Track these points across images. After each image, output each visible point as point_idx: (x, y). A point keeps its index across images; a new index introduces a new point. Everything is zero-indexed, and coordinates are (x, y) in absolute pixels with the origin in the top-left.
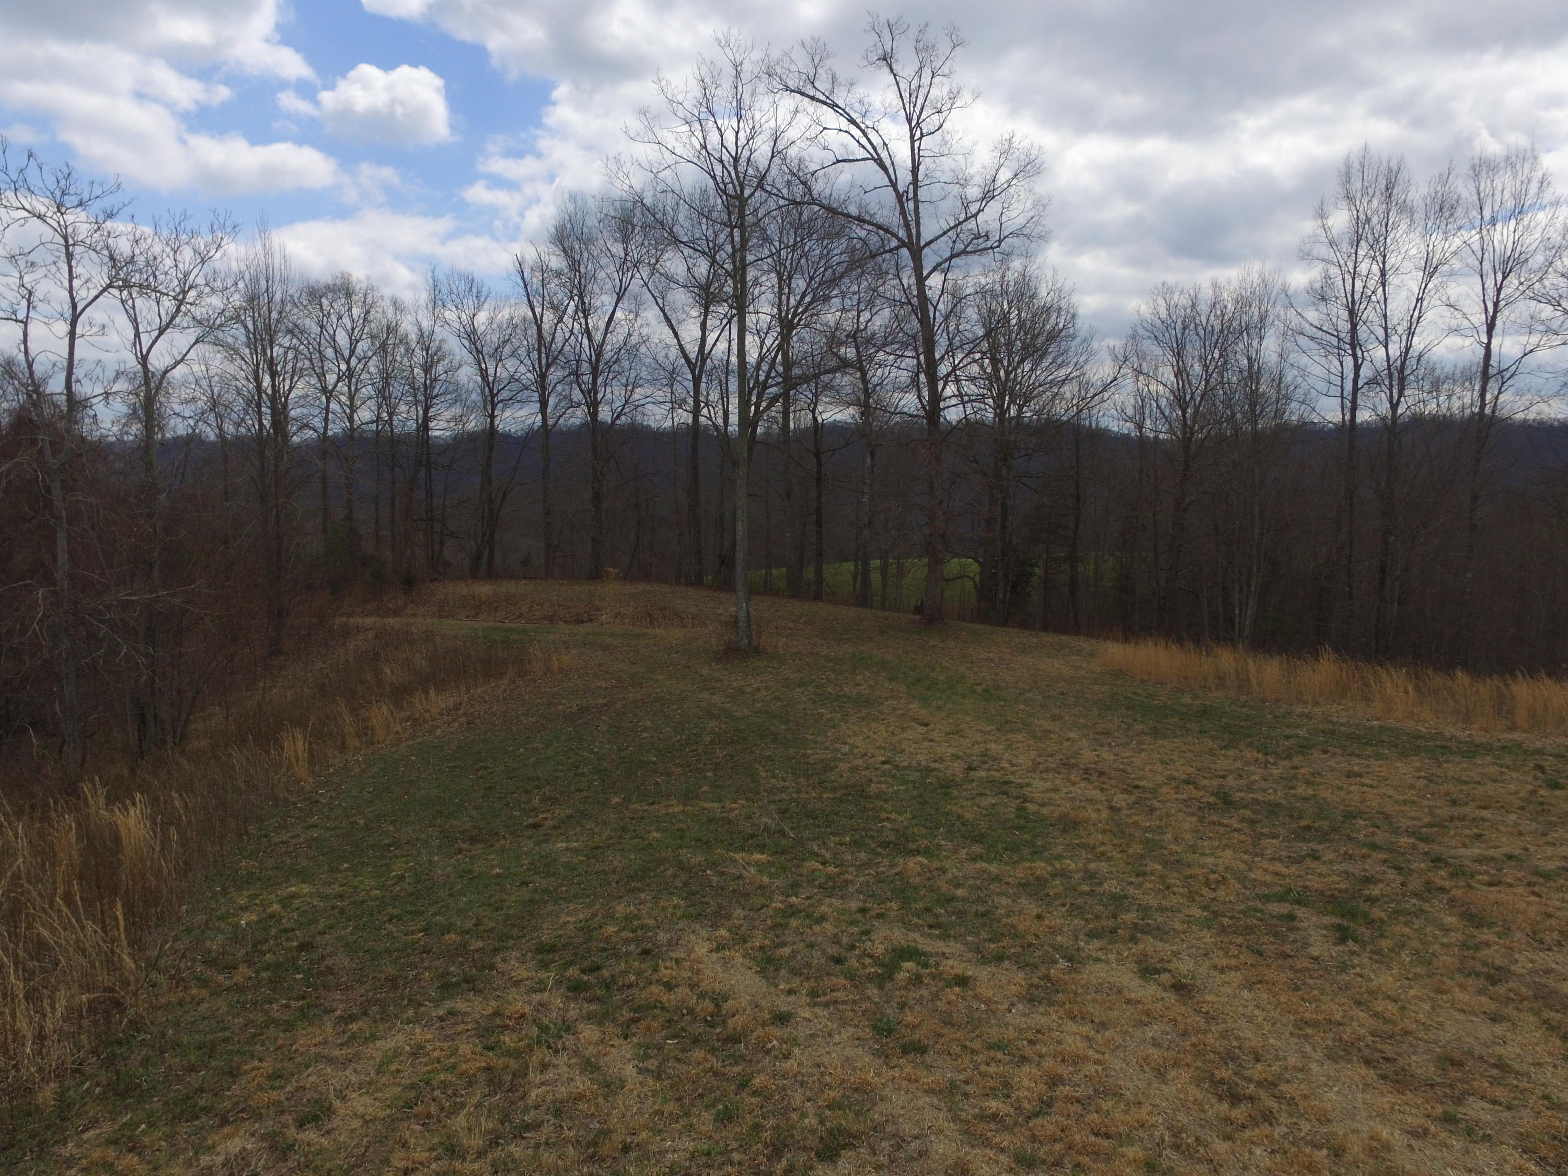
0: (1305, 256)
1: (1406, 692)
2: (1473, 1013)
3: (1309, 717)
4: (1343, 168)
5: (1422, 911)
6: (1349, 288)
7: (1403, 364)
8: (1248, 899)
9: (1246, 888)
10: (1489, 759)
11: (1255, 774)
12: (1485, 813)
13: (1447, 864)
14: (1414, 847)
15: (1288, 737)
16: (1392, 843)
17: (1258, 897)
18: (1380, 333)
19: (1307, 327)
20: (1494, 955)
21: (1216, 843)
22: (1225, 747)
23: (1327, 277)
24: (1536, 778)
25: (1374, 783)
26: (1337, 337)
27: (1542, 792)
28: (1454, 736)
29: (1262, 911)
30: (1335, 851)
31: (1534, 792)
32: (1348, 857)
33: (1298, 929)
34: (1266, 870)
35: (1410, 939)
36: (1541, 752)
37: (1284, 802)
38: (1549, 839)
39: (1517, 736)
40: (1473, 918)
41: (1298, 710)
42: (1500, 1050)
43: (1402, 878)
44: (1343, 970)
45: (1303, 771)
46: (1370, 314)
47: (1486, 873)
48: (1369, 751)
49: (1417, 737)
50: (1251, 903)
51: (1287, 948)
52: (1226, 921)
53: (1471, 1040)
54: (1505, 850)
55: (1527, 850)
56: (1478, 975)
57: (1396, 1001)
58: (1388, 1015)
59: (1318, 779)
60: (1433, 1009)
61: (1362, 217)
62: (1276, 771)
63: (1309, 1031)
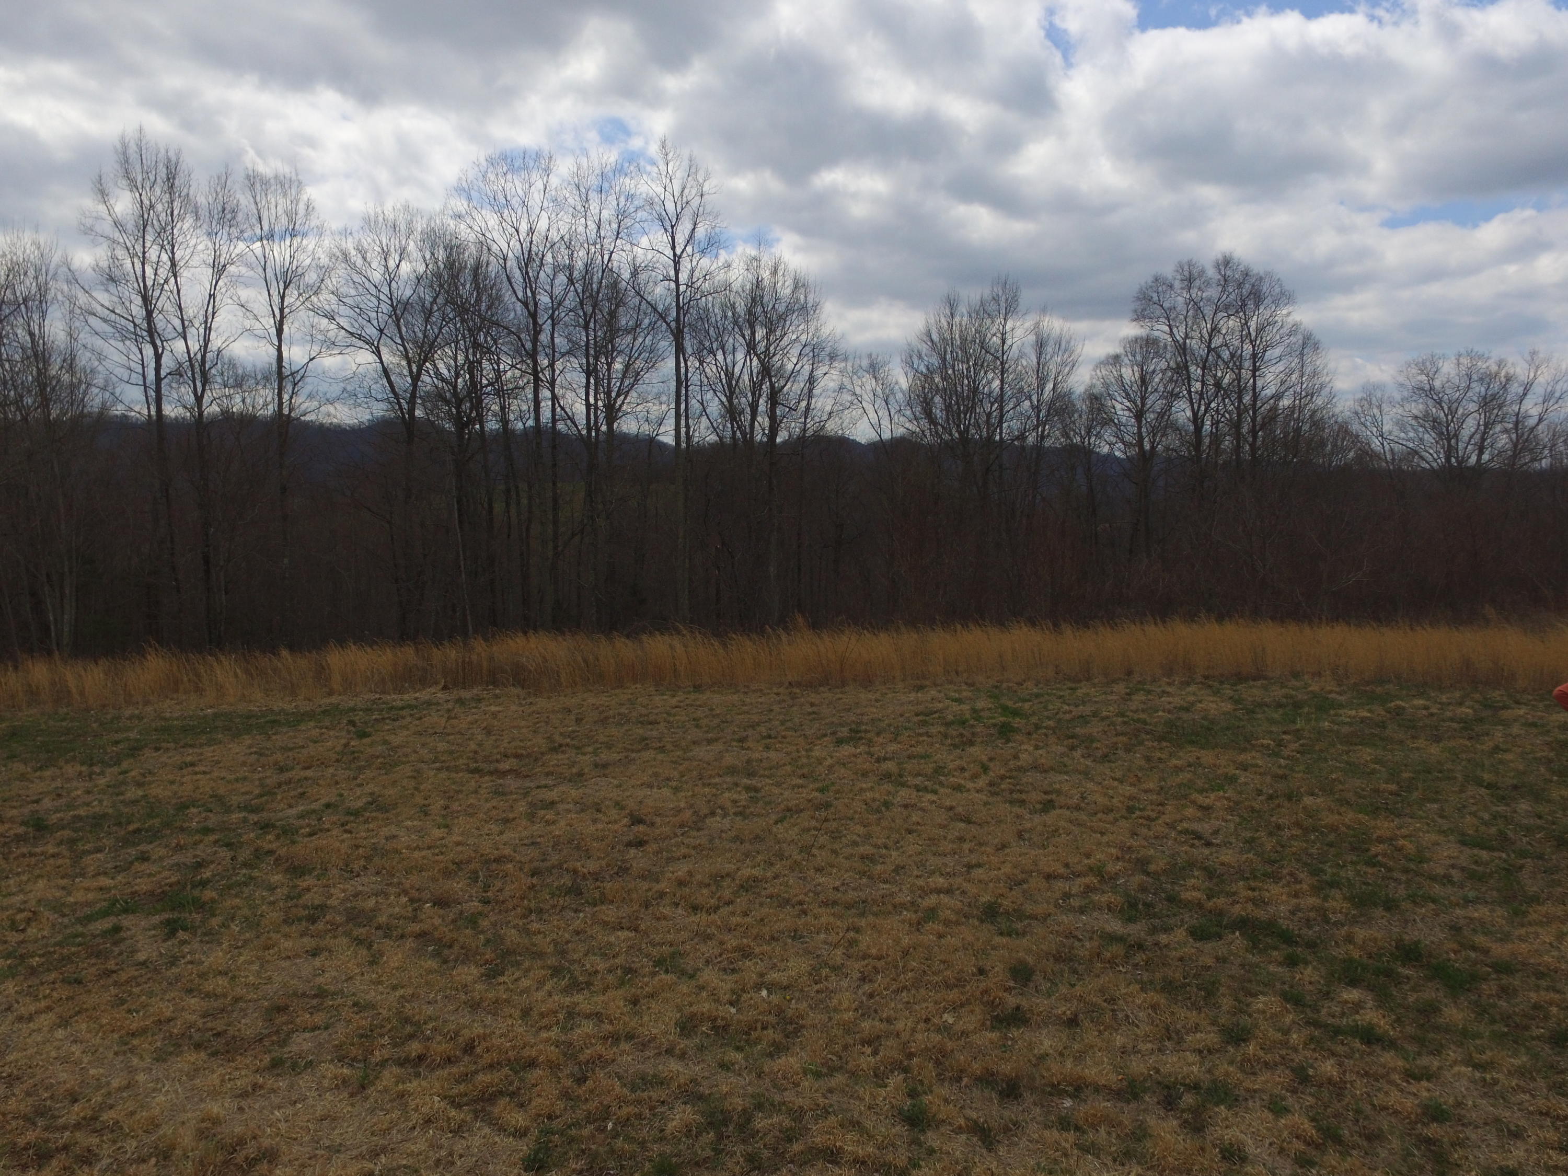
0: (88, 232)
1: (236, 676)
2: (297, 956)
3: (140, 718)
4: (119, 146)
5: (251, 878)
6: (139, 273)
7: (204, 357)
8: (66, 927)
9: (64, 915)
10: (312, 724)
11: (77, 789)
12: (309, 773)
13: (274, 827)
14: (245, 820)
15: (117, 743)
16: (224, 822)
17: (79, 921)
18: (177, 323)
19: (99, 308)
20: (314, 898)
21: (24, 878)
22: (41, 768)
23: (114, 258)
24: (349, 732)
25: (207, 769)
26: (133, 322)
27: (353, 743)
28: (283, 710)
29: (82, 935)
30: (167, 846)
31: (346, 745)
32: (179, 848)
33: (124, 939)
34: (88, 889)
35: (240, 908)
36: (353, 710)
37: (110, 811)
38: (359, 781)
39: (334, 699)
40: (297, 870)
41: (128, 712)
42: (320, 980)
43: (232, 853)
44: (173, 964)
45: (133, 773)
46: (164, 303)
47: (308, 825)
48: (204, 738)
49: (249, 717)
50: (68, 931)
51: (111, 965)
52: (35, 961)
53: (295, 982)
54: (323, 801)
55: (341, 795)
56: (300, 920)
57: (226, 974)
58: (219, 990)
59: (149, 778)
60: (262, 966)
61: (146, 202)
62: (102, 781)
63: (135, 1042)
